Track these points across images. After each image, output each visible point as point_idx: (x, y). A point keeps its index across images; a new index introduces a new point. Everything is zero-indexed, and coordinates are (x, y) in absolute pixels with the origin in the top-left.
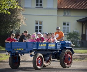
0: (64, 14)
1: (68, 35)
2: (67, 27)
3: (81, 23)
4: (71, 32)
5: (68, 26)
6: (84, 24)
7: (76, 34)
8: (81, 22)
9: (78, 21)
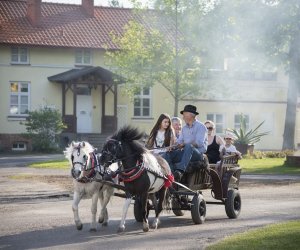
0: (13, 60)
1: (28, 119)
2: (22, 97)
3: (60, 85)
4: (38, 111)
5: (24, 94)
6: (70, 87)
7: (52, 116)
8: (59, 82)
9: (51, 79)
